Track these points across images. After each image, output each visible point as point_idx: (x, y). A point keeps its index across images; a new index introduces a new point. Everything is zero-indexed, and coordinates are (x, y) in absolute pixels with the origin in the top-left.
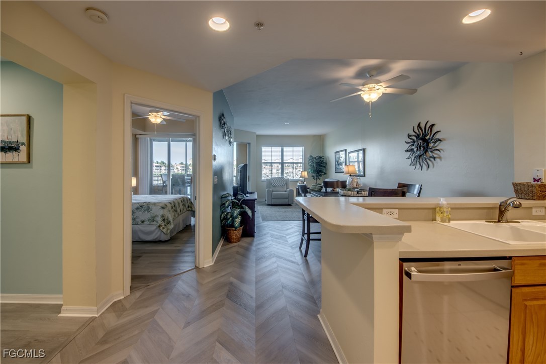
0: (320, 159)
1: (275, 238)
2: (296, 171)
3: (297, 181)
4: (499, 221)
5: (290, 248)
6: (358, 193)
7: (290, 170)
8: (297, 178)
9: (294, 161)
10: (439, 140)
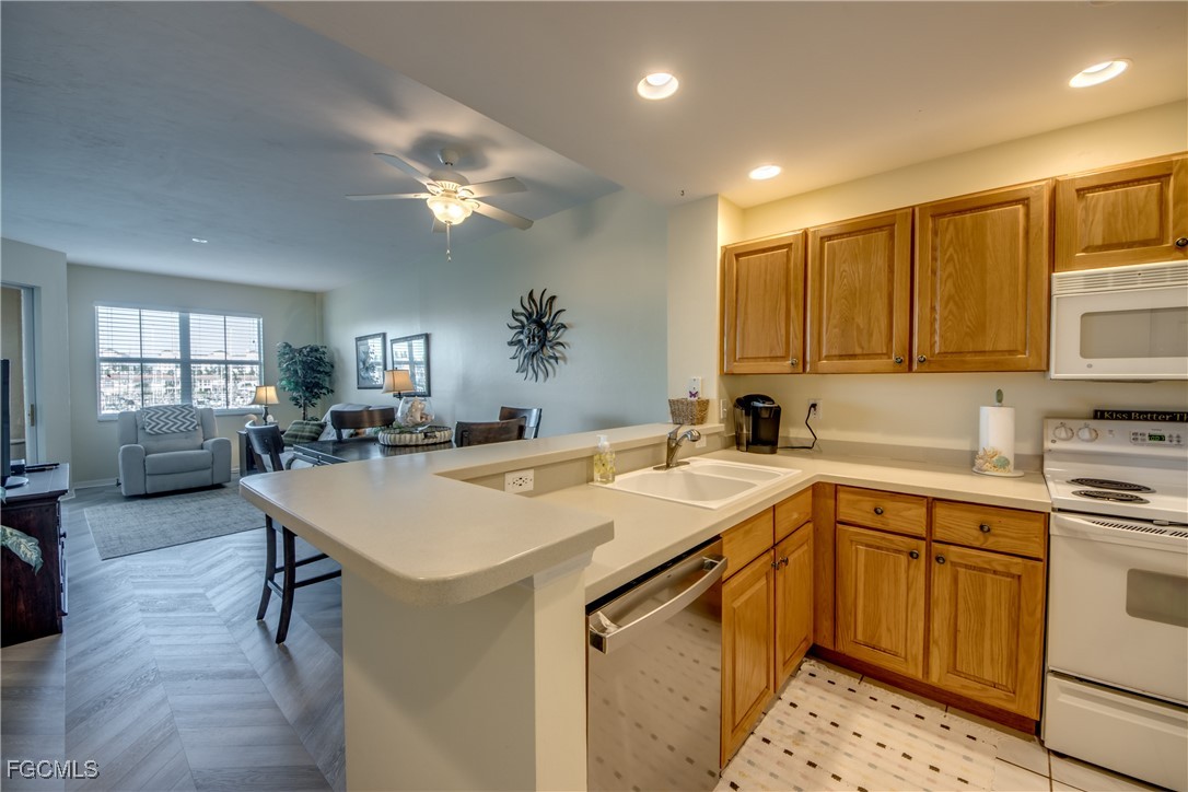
0: (314, 354)
1: (161, 610)
2: (235, 387)
3: (242, 415)
4: (668, 466)
5: (225, 630)
6: (426, 436)
7: (216, 383)
8: (241, 403)
9: (228, 358)
10: (563, 326)
